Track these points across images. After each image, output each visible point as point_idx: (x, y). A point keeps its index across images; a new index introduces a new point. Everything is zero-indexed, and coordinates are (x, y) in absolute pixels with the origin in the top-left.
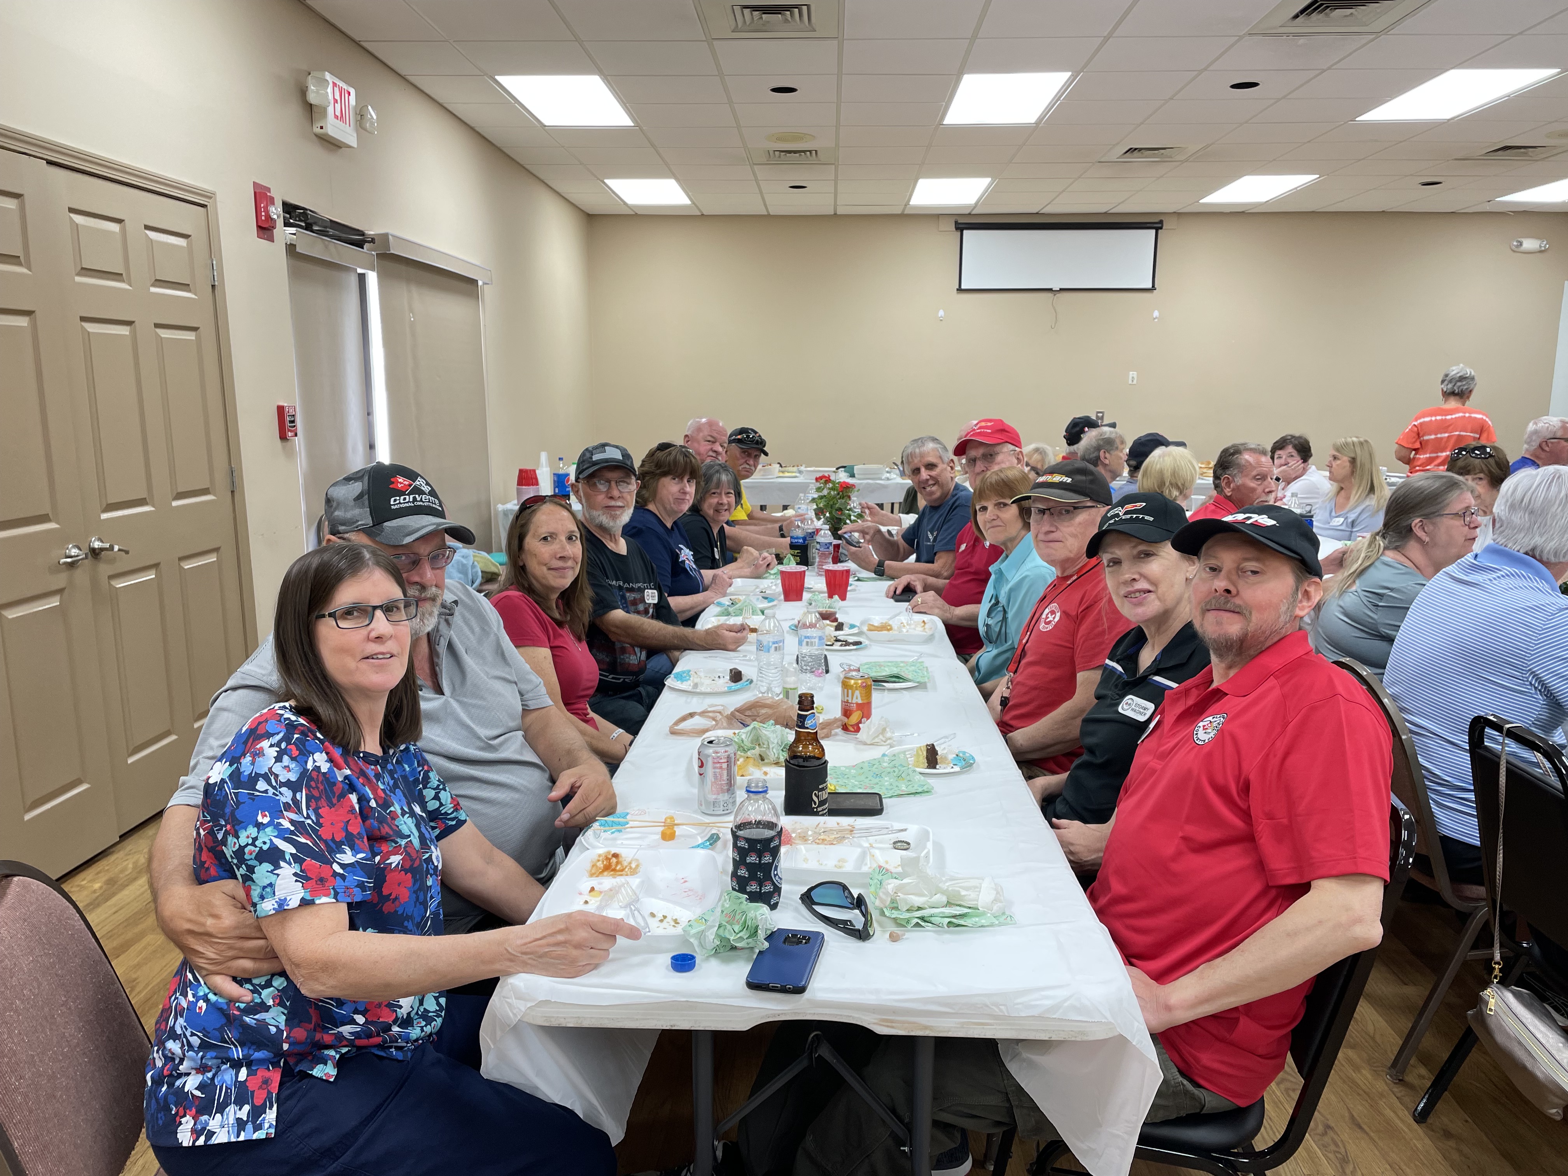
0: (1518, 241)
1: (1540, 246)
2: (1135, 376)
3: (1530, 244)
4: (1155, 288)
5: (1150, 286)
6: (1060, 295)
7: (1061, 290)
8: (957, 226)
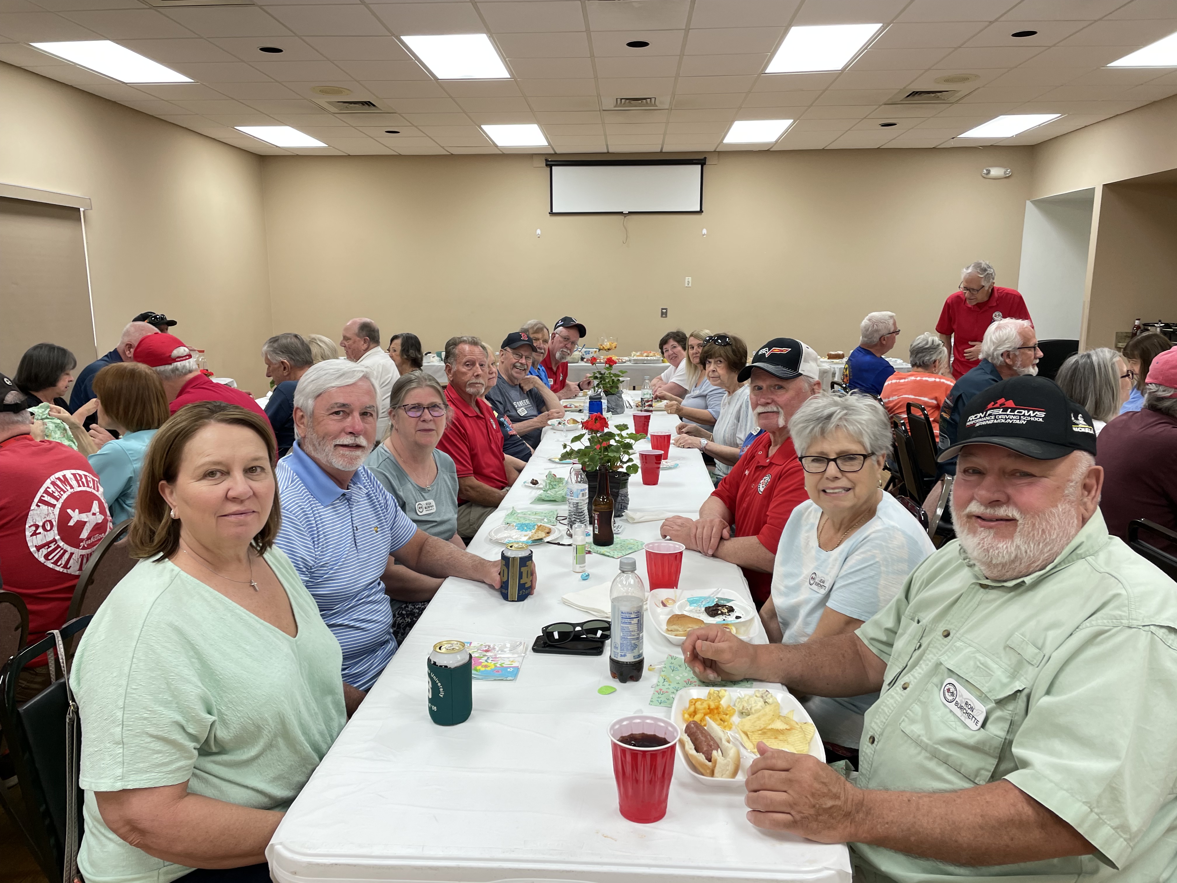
0: (987, 170)
1: (1005, 173)
2: (690, 280)
3: (996, 172)
4: (701, 211)
5: (699, 209)
6: (629, 217)
7: (630, 213)
8: (549, 163)
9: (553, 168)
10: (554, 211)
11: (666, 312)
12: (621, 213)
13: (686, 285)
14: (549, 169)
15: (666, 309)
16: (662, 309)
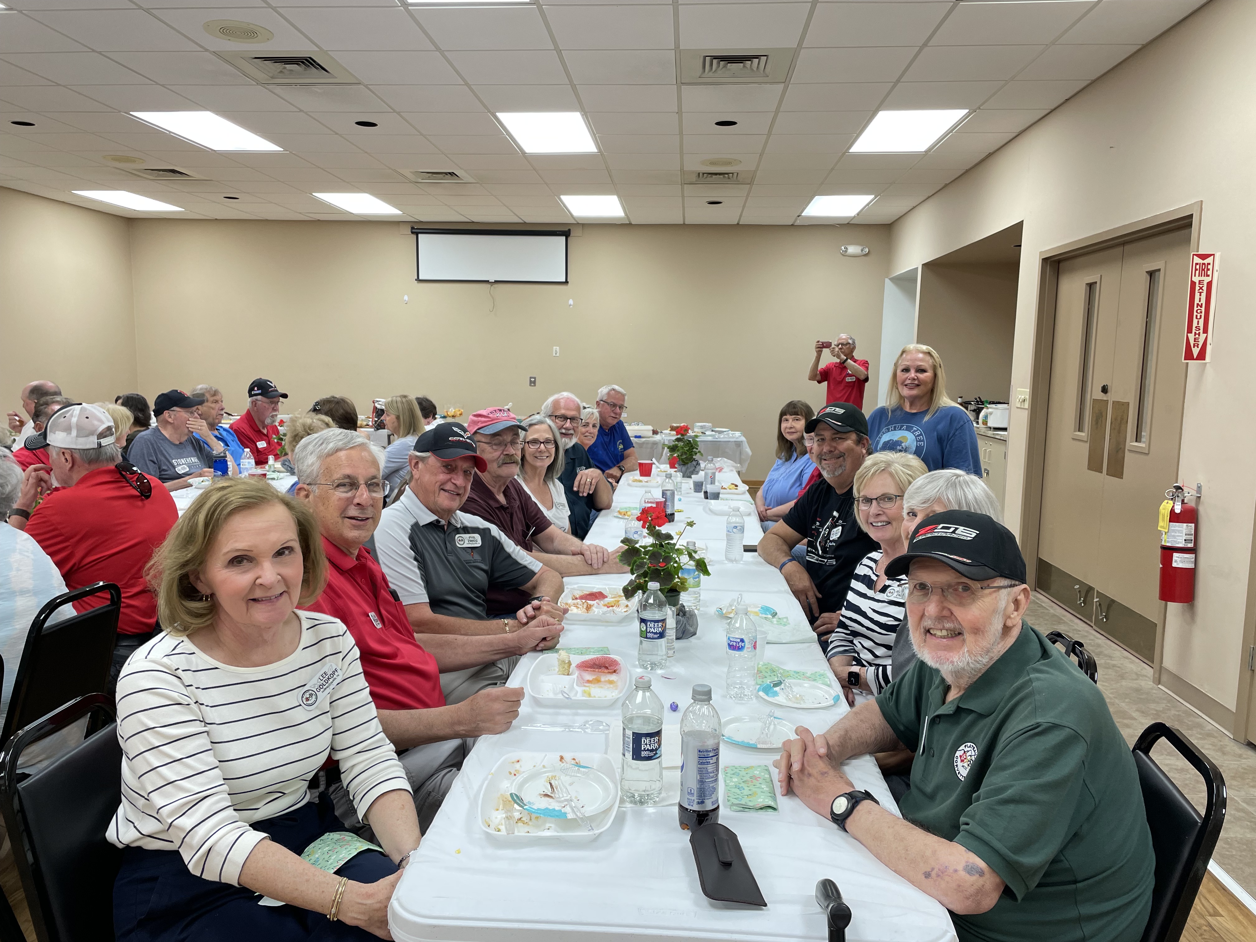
0: (844, 247)
1: (862, 250)
2: (558, 350)
3: (853, 249)
4: (566, 282)
5: (564, 280)
6: (496, 285)
7: (496, 282)
8: (413, 231)
9: (420, 235)
10: (420, 278)
11: (535, 381)
12: (487, 282)
13: (554, 355)
14: (415, 236)
15: (535, 378)
16: (531, 378)
